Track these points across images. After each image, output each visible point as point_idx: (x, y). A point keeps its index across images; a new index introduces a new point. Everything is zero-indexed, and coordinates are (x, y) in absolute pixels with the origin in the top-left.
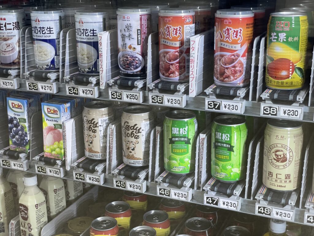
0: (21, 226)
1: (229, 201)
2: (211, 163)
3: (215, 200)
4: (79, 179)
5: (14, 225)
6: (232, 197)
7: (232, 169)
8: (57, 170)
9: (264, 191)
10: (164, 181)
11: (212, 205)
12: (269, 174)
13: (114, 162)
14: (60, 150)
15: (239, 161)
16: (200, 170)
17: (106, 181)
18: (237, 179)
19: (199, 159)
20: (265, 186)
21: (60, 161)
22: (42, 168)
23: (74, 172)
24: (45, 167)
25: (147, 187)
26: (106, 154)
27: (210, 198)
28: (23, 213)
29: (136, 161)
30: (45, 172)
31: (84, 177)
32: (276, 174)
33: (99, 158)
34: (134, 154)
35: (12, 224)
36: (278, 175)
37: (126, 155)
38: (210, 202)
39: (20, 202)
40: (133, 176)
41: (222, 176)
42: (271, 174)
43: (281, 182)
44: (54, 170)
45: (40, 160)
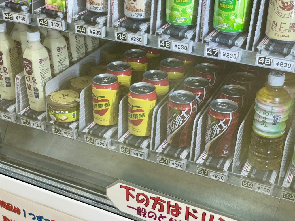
0: (26, 80)
1: (230, 53)
2: (214, 14)
3: (216, 51)
4: (80, 32)
5: (20, 80)
6: (234, 48)
7: (235, 20)
8: (58, 23)
9: (267, 42)
10: (165, 33)
11: (212, 57)
12: (273, 24)
13: (116, 15)
14: (61, 2)
15: (243, 11)
16: (202, 22)
17: (107, 34)
18: (240, 30)
19: (202, 10)
20: (268, 37)
21: (62, 13)
22: (44, 21)
23: (75, 25)
24: (47, 20)
25: (148, 40)
26: (108, 6)
27: (211, 50)
28: (27, 67)
29: (138, 13)
30: (47, 25)
31: (85, 30)
32: (280, 23)
33: (101, 10)
34: (136, 6)
35: (18, 78)
36: (282, 24)
37: (128, 6)
38: (211, 54)
39: (24, 57)
40: (135, 27)
41: (224, 27)
42: (275, 24)
43: (285, 31)
44: (56, 22)
45: (42, 12)
